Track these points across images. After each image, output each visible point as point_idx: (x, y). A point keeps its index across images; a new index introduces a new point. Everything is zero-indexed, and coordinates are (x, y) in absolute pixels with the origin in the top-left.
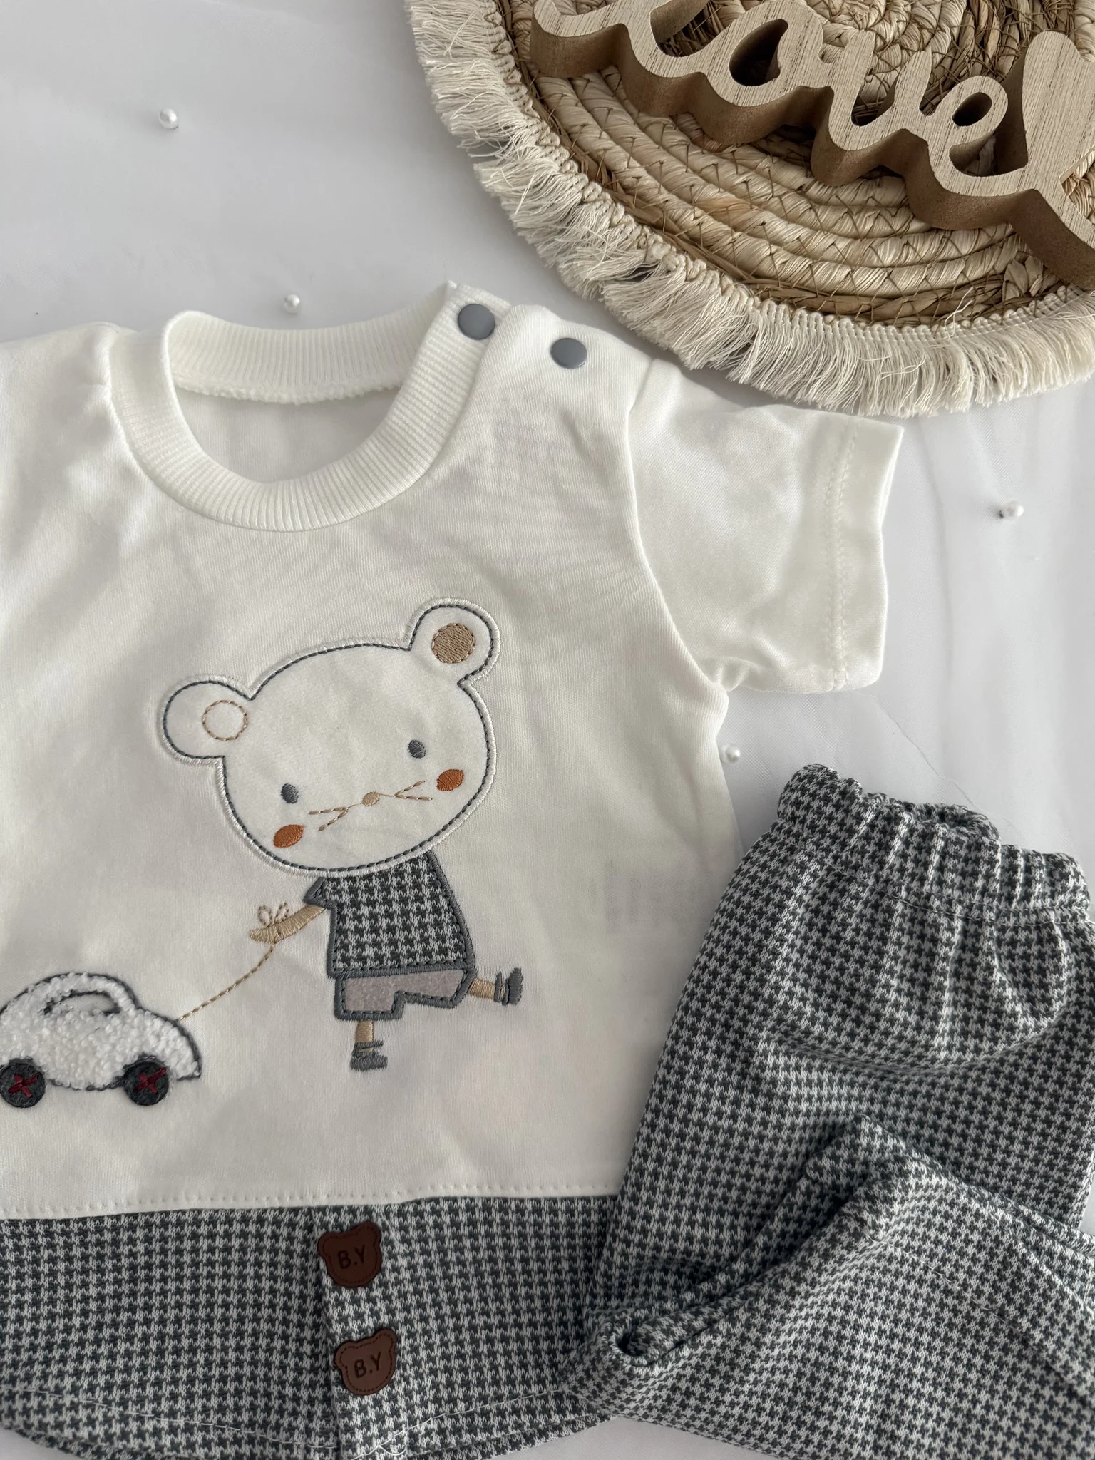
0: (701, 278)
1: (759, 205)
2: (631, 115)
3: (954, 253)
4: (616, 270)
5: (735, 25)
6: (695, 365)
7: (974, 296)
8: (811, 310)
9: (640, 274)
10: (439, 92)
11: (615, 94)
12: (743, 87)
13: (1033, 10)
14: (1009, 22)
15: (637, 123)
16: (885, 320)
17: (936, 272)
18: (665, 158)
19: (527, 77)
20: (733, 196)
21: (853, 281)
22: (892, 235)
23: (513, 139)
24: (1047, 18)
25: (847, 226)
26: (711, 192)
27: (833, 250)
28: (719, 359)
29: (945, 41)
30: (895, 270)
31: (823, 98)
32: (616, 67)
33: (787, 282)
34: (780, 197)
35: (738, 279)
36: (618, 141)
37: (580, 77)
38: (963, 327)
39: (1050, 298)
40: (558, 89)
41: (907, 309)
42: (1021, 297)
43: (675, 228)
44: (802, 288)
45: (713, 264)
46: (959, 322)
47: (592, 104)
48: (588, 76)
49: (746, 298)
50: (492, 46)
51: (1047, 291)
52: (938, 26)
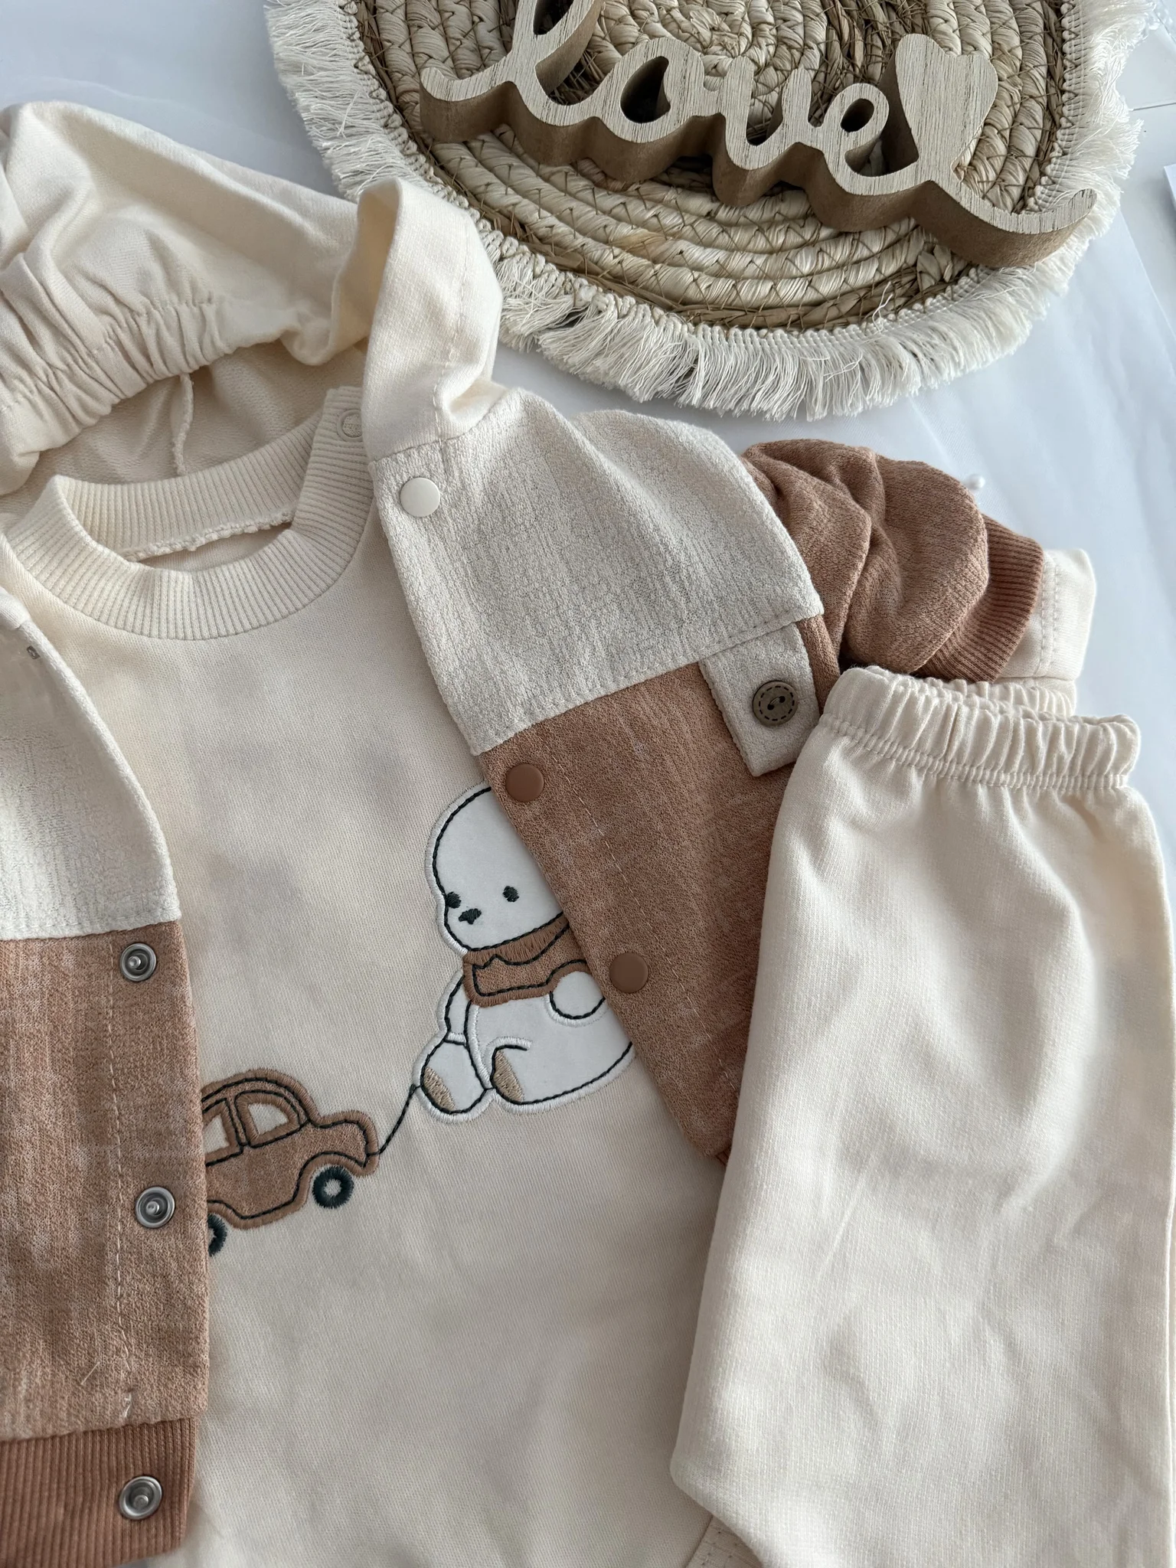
0: (632, 314)
1: (673, 235)
2: (532, 168)
3: (866, 253)
4: (549, 319)
5: (617, 69)
6: (646, 397)
7: (893, 291)
8: (743, 327)
9: (572, 319)
10: (340, 172)
11: (511, 150)
12: (639, 125)
13: (889, 18)
14: (870, 31)
15: (539, 175)
16: (816, 326)
17: (853, 273)
18: (574, 204)
19: (422, 146)
20: (646, 231)
21: (777, 294)
22: (805, 244)
24: (903, 24)
25: (761, 243)
26: (625, 230)
27: (752, 268)
28: (666, 387)
29: (815, 57)
30: (815, 277)
31: (717, 123)
32: (510, 125)
33: (715, 305)
34: (692, 225)
35: (668, 309)
36: (525, 195)
37: (475, 139)
38: (889, 320)
39: (963, 281)
40: (454, 153)
41: (833, 312)
42: (937, 284)
43: (599, 270)
44: (730, 308)
45: (641, 298)
46: (885, 316)
47: (493, 162)
48: (482, 137)
49: (680, 325)
50: (383, 121)
51: (960, 275)
52: (805, 44)
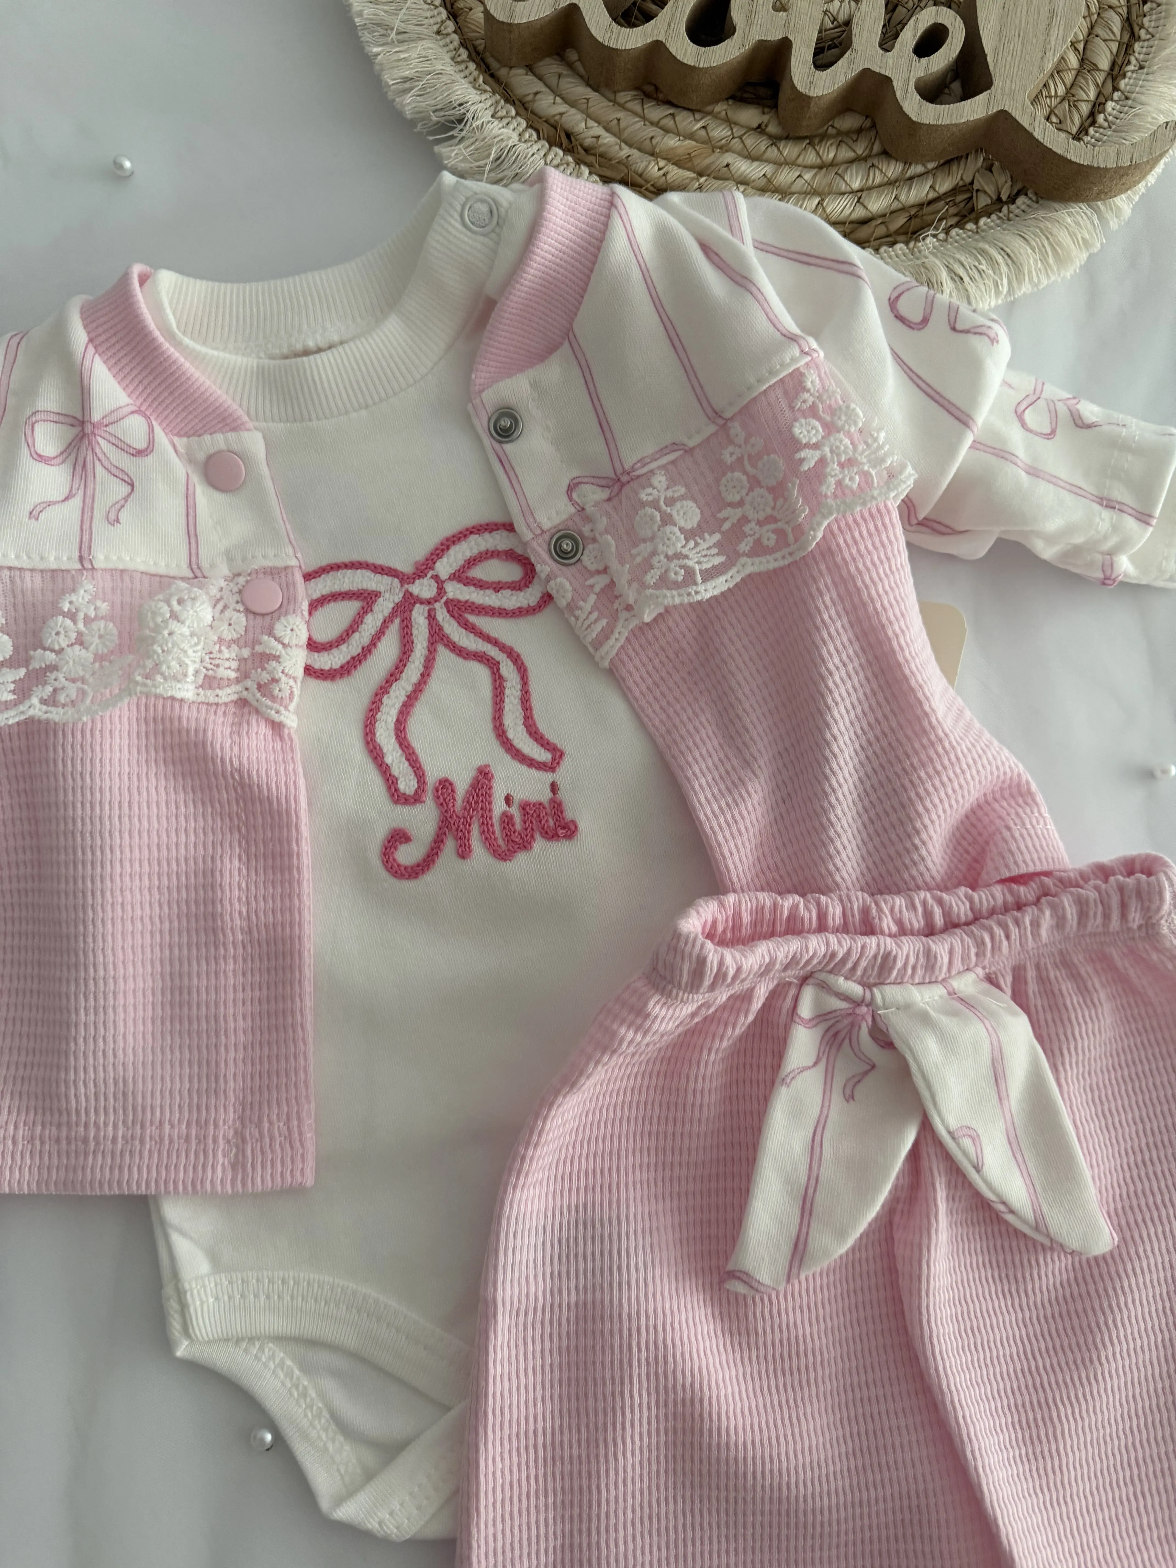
1: (721, 148)
2: (582, 78)
3: (920, 169)
10: (390, 78)
12: (702, 49)
15: (588, 84)
17: (905, 190)
18: (622, 114)
20: (694, 143)
21: (824, 209)
22: (857, 159)
23: (469, 115)
25: (811, 157)
26: (672, 142)
27: (800, 182)
30: (865, 194)
31: (783, 48)
32: (574, 47)
34: (740, 137)
37: (539, 62)
38: (938, 240)
39: (1021, 200)
41: (881, 230)
42: (993, 203)
43: (642, 180)
46: (934, 236)
47: (543, 70)
48: (546, 61)
51: (1018, 194)
